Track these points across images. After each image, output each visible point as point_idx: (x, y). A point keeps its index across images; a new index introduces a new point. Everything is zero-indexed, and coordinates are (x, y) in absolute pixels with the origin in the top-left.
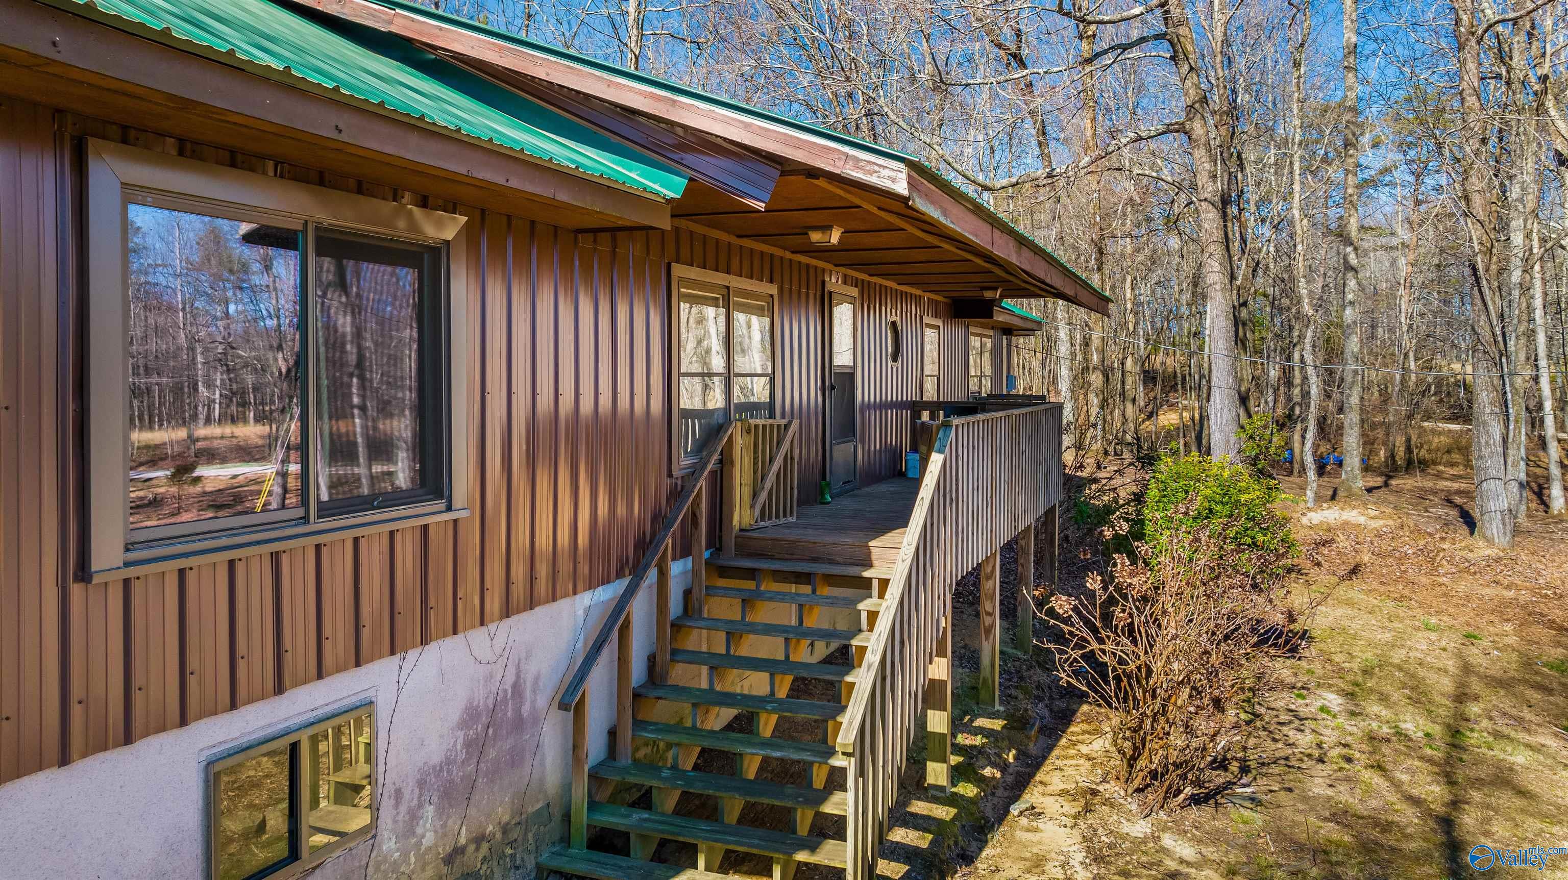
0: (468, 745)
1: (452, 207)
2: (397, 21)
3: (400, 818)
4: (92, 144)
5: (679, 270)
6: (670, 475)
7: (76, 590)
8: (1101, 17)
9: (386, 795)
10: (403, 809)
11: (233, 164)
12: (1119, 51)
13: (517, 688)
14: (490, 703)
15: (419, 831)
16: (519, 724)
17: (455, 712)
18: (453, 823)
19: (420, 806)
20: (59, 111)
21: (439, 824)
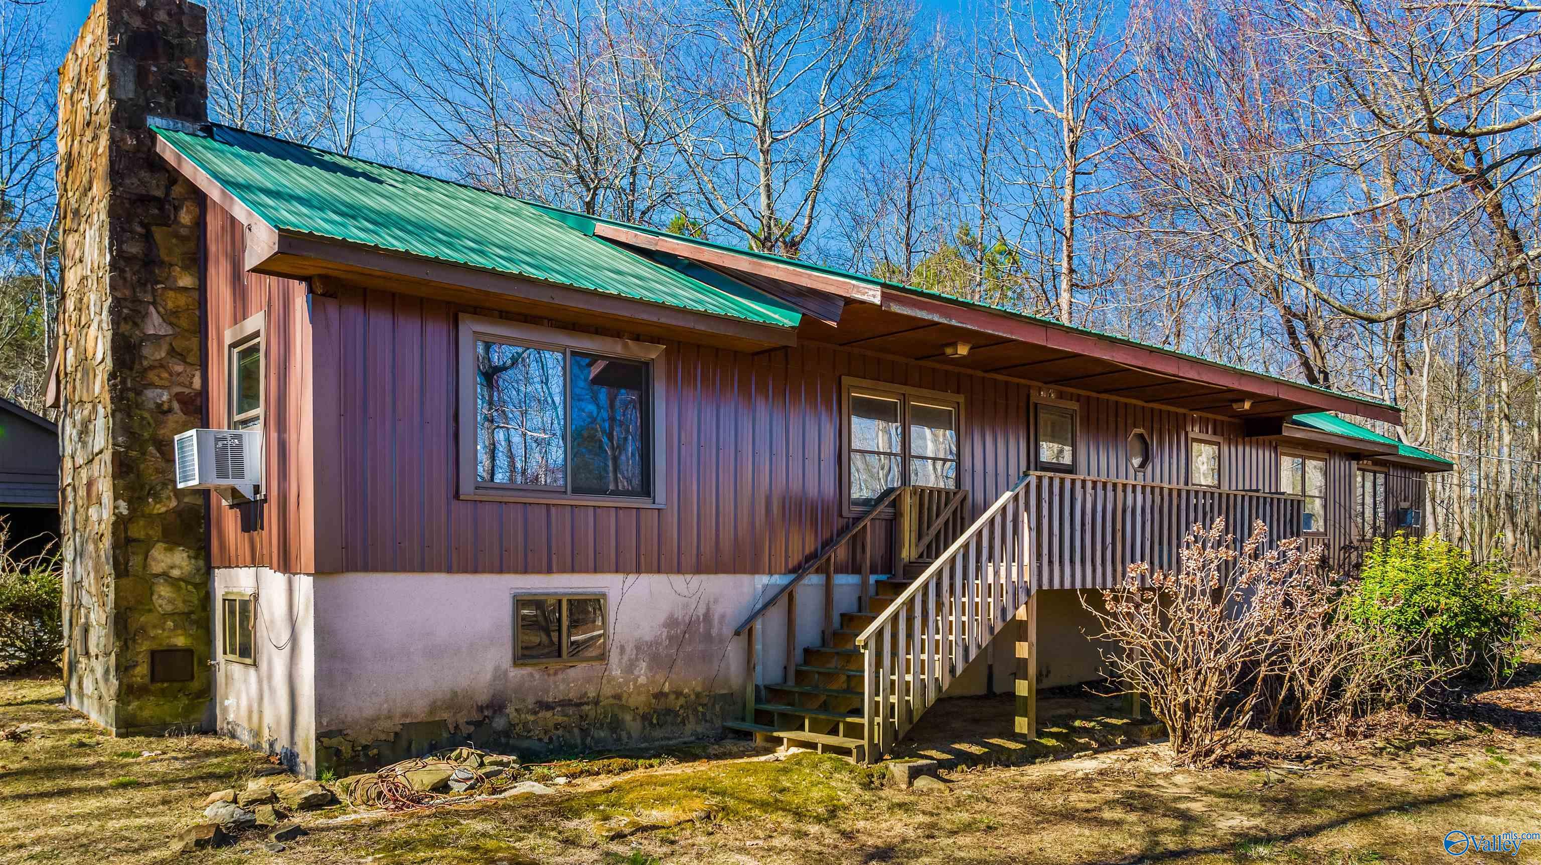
0: (670, 638)
1: (655, 340)
2: (660, 243)
3: (624, 661)
4: (461, 315)
5: (846, 380)
6: (841, 515)
7: (454, 503)
8: (1490, 128)
9: (614, 648)
10: (626, 658)
11: (525, 322)
12: (1523, 159)
13: (707, 616)
14: (687, 619)
15: (636, 673)
16: (708, 637)
17: (662, 617)
18: (660, 677)
19: (637, 659)
20: (448, 303)
21: (649, 675)
